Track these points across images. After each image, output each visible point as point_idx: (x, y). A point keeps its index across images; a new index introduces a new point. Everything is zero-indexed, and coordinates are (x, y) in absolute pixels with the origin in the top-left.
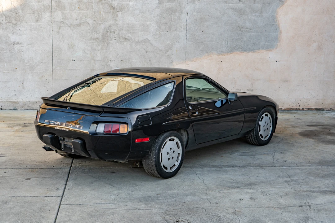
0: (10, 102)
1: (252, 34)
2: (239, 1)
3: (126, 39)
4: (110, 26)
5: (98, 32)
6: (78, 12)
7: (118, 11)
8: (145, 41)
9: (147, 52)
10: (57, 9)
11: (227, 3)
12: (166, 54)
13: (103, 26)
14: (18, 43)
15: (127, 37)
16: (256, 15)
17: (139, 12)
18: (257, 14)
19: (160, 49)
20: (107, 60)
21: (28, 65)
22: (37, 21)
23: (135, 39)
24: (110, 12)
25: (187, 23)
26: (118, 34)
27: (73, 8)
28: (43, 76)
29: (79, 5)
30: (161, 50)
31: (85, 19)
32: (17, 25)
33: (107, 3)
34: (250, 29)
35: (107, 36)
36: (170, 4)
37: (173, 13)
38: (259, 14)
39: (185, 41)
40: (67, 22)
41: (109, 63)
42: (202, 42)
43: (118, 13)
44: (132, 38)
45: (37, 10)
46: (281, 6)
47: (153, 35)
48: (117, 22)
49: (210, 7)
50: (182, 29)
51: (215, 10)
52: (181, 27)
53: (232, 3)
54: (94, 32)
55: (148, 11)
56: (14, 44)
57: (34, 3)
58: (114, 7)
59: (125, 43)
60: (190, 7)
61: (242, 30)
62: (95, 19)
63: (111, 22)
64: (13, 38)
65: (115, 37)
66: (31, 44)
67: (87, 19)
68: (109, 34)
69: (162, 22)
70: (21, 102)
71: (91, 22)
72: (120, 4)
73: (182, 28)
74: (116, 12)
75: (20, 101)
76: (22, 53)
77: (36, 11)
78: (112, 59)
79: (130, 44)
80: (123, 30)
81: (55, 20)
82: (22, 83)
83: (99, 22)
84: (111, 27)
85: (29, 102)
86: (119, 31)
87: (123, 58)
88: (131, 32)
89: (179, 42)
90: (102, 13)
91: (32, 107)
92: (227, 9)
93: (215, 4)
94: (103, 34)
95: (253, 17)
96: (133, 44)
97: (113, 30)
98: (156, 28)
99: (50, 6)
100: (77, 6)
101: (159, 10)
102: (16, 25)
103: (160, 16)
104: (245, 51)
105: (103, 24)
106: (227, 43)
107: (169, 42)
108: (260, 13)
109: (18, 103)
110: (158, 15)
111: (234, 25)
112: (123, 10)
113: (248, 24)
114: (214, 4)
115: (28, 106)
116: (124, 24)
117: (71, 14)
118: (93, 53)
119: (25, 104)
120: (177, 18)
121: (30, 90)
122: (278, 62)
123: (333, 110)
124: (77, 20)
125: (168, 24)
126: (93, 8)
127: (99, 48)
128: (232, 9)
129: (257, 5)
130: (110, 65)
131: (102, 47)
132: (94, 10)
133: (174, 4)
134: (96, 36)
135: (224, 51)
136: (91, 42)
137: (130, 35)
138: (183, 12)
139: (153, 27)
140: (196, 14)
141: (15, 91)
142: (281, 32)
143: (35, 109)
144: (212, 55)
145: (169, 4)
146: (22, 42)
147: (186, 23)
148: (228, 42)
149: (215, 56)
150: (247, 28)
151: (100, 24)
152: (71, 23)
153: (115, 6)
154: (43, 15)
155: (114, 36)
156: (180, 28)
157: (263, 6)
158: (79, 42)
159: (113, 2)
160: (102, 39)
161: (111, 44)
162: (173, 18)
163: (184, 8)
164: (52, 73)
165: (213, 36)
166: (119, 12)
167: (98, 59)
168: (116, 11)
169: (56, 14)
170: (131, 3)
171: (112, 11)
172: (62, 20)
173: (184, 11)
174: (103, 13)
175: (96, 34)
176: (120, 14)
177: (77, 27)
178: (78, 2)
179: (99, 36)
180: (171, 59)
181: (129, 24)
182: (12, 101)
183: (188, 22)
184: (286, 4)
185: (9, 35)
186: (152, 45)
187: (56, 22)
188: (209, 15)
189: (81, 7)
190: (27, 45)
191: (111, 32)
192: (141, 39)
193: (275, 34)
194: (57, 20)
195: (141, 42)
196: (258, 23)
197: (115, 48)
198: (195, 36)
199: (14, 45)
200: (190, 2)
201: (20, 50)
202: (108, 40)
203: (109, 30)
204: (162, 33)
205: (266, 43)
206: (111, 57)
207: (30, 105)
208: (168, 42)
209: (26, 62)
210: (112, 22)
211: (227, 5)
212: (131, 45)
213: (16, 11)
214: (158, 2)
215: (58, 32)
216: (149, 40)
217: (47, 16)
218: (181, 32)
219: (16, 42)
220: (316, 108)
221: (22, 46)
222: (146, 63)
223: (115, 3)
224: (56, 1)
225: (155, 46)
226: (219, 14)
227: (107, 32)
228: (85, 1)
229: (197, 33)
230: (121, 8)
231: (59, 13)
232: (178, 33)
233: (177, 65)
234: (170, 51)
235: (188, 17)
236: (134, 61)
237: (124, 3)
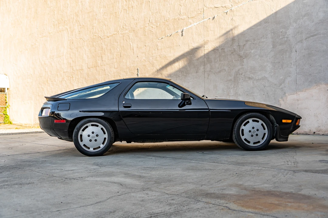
3: (249, 78)
4: (239, 70)
5: (231, 75)
6: (219, 63)
8: (264, 78)
9: (265, 86)
10: (207, 63)
12: (280, 87)
13: (234, 71)
15: (250, 77)
17: (258, 56)
19: (275, 83)
20: (238, 95)
22: (197, 72)
23: (256, 78)
24: (238, 60)
25: (297, 60)
26: (244, 75)
27: (216, 60)
30: (275, 85)
31: (223, 67)
33: (237, 54)
35: (237, 78)
37: (284, 54)
39: (296, 75)
40: (213, 71)
42: (310, 75)
44: (254, 77)
47: (270, 73)
48: (243, 66)
49: (317, 43)
50: (292, 66)
51: (321, 45)
52: (292, 64)
54: (228, 76)
55: (265, 55)
57: (195, 61)
58: (241, 56)
59: (249, 81)
60: (298, 46)
62: (230, 66)
65: (242, 77)
68: (238, 76)
69: (275, 62)
71: (227, 68)
72: (245, 53)
77: (196, 66)
78: (241, 94)
80: (248, 72)
81: (206, 70)
86: (245, 73)
87: (248, 93)
88: (253, 73)
89: (290, 76)
90: (233, 61)
93: (321, 39)
94: (234, 76)
96: (255, 81)
97: (241, 73)
98: (272, 67)
99: (203, 62)
100: (218, 59)
101: (273, 53)
102: (186, 76)
103: (274, 57)
110: (272, 57)
114: (320, 40)
116: (248, 67)
117: (215, 65)
118: (228, 91)
120: (287, 57)
124: (218, 68)
126: (228, 59)
127: (232, 86)
131: (234, 86)
133: (285, 46)
134: (230, 78)
136: (227, 82)
137: (252, 75)
138: (292, 51)
139: (269, 67)
140: (304, 51)
144: (321, 85)
145: (281, 46)
147: (295, 60)
149: (323, 86)
151: (233, 69)
152: (215, 71)
154: (200, 68)
158: (220, 84)
159: (241, 52)
160: (234, 80)
161: (240, 83)
162: (284, 57)
163: (294, 48)
165: (320, 68)
166: (244, 59)
167: (231, 95)
168: (242, 58)
169: (206, 66)
170: (252, 51)
171: (240, 59)
172: (210, 70)
173: (294, 50)
174: (235, 61)
177: (219, 74)
178: (219, 56)
179: (232, 78)
180: (284, 91)
181: (251, 67)
183: (297, 58)
185: (183, 83)
186: (269, 81)
187: (207, 72)
188: (316, 50)
189: (221, 59)
191: (239, 74)
192: (260, 77)
195: (261, 79)
197: (242, 86)
198: (304, 70)
200: (299, 42)
202: (237, 80)
204: (276, 70)
206: (240, 93)
208: (281, 78)
210: (240, 67)
212: (253, 82)
214: (272, 47)
215: (208, 78)
217: (202, 68)
218: (292, 68)
222: (264, 96)
223: (242, 53)
224: (207, 58)
225: (271, 82)
226: (326, 48)
227: (237, 74)
228: (223, 55)
229: (306, 67)
230: (246, 56)
231: (209, 65)
232: (289, 69)
233: (289, 95)
234: (283, 85)
235: (297, 55)
236: (255, 94)
237: (247, 51)
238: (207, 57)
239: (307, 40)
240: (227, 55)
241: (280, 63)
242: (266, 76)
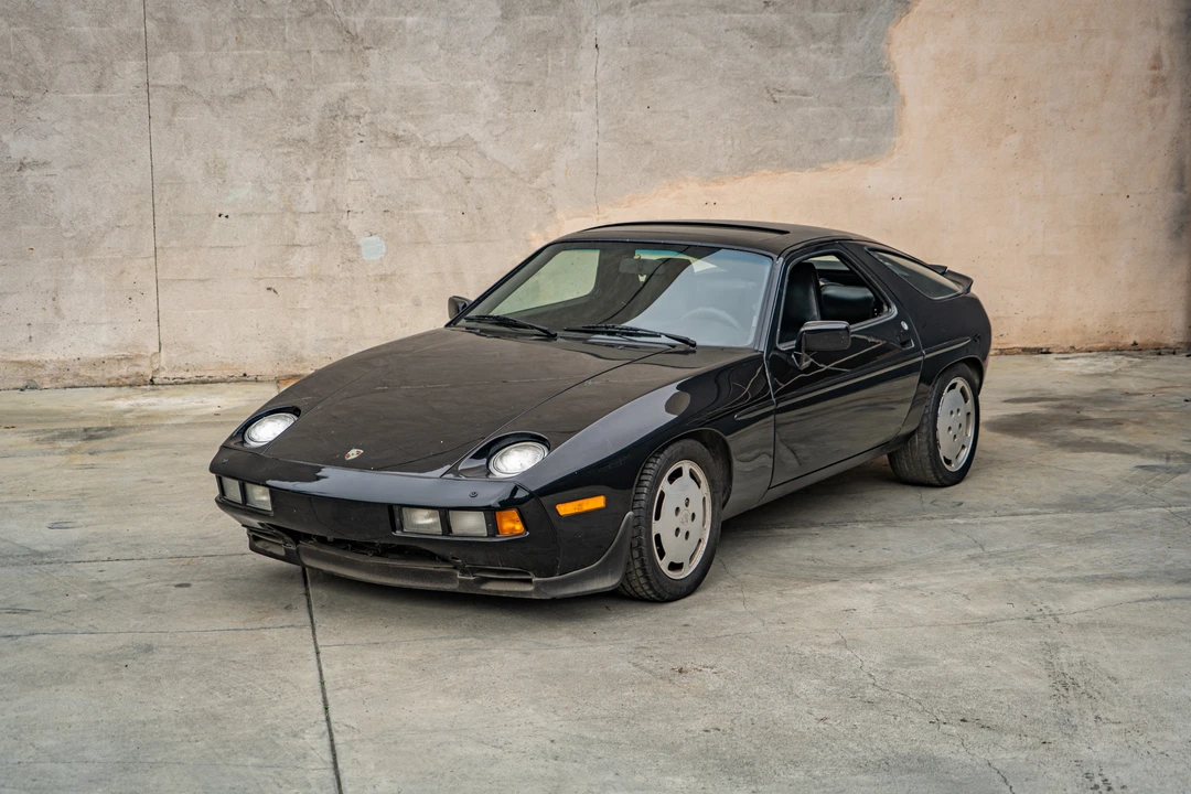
0: (12, 362)
1: (811, 109)
2: (763, 5)
3: (396, 138)
4: (343, 99)
5: (303, 119)
6: (236, 53)
7: (368, 48)
8: (460, 145)
9: (468, 179)
10: (163, 46)
11: (725, 12)
12: (534, 186)
13: (319, 99)
14: (36, 164)
15: (401, 133)
16: (820, 49)
17: (438, 47)
18: (824, 45)
19: (512, 168)
20: (338, 210)
21: (73, 237)
22: (99, 88)
23: (427, 138)
24: (340, 52)
25: (599, 81)
26: (372, 123)
27: (219, 39)
28: (122, 272)
29: (238, 30)
30: (513, 173)
31: (259, 75)
32: (29, 104)
33: (332, 22)
34: (805, 95)
35: (335, 132)
36: (542, 18)
37: (550, 51)
38: (831, 46)
39: (594, 140)
40: (197, 89)
41: (344, 222)
42: (648, 143)
43: (367, 52)
44: (419, 135)
45: (96, 52)
46: (901, 17)
47: (489, 122)
48: (365, 84)
49: (672, 26)
50: (582, 101)
51: (686, 34)
52: (578, 94)
53: (743, 12)
54: (289, 119)
55: (469, 44)
56: (22, 166)
57: (86, 29)
58: (354, 33)
59: (395, 154)
60: (604, 29)
61: (777, 97)
62: (294, 75)
63: (348, 83)
64: (18, 147)
65: (362, 132)
66: (78, 167)
67: (265, 75)
68: (339, 124)
69: (514, 79)
70: (51, 361)
71: (279, 86)
72: (375, 22)
73: (582, 98)
74: (360, 50)
75: (47, 359)
76: (51, 196)
77: (93, 56)
78: (354, 208)
79: (411, 157)
80: (385, 109)
81: (160, 83)
82: (54, 299)
83: (307, 86)
84: (347, 102)
85: (77, 362)
86: (374, 113)
87: (391, 202)
88: (412, 117)
89: (572, 144)
90: (314, 53)
91: (90, 378)
92: (727, 30)
93: (687, 14)
94: (321, 124)
95: (813, 56)
96: (422, 155)
97: (353, 112)
98: (496, 99)
99: (139, 38)
100: (231, 34)
101: (504, 39)
102: (26, 101)
103: (509, 57)
104: (791, 166)
105: (318, 89)
106: (729, 142)
107: (541, 146)
108: (834, 43)
109: (43, 367)
110: (501, 57)
111: (753, 82)
112: (384, 44)
113: (796, 79)
114: (684, 17)
115: (77, 375)
116: (390, 91)
117: (211, 61)
118: (289, 190)
119: (64, 368)
120: (563, 63)
121: (82, 321)
122: (897, 199)
123: (1078, 351)
124: (231, 79)
125: (537, 84)
126: (285, 40)
127: (310, 172)
128: (744, 29)
129: (822, 15)
130: (346, 227)
131: (319, 169)
132: (287, 46)
133: (553, 18)
134: (297, 131)
135: (722, 169)
136: (280, 150)
137: (411, 126)
138: (583, 45)
139: (486, 96)
140: (626, 49)
141: (29, 325)
142: (903, 103)
143: (98, 383)
144: (684, 185)
145: (536, 18)
146: (49, 160)
147: (593, 82)
148: (733, 139)
149: (692, 188)
150: (794, 92)
151: (310, 92)
152: (212, 92)
153: (358, 30)
154: (117, 68)
155: (356, 131)
156: (576, 97)
157: (843, 17)
158: (241, 156)
159: (352, 18)
160: (317, 141)
161: (348, 158)
162: (550, 65)
163: (587, 31)
164: (153, 260)
165: (683, 120)
166: (371, 51)
167: (306, 210)
168: (361, 47)
169: (160, 60)
170: (410, 20)
171: (347, 48)
172: (181, 82)
173: (588, 40)
174: (320, 55)
175: (299, 126)
176: (374, 56)
177: (234, 105)
178: (235, 21)
179: (309, 130)
180: (549, 202)
181: (405, 90)
182: (19, 359)
183: (600, 75)
184: (916, 9)
185: (5, 137)
186: (485, 157)
187: (161, 89)
188: (670, 52)
189: (244, 36)
190: (65, 169)
191: (346, 118)
192: (447, 138)
193: (883, 108)
194: (164, 83)
195: (450, 147)
196: (828, 75)
197: (360, 170)
198: (627, 122)
199: (20, 170)
200: (607, 11)
201: (45, 188)
202: (337, 143)
203: (339, 113)
204: (516, 115)
205: (858, 140)
206: (350, 201)
207: (82, 372)
208: (538, 146)
209: (63, 225)
210: (351, 85)
211: (727, 16)
212: (415, 159)
213: (26, 55)
214: (500, 13)
215: (170, 123)
216: (476, 139)
217: (129, 71)
218: (581, 110)
219: (29, 160)
220: (1023, 346)
221: (50, 171)
222: (465, 219)
223: (358, 21)
224: (160, 20)
225: (494, 161)
226: (702, 48)
227: (335, 117)
228: (258, 16)
229: (633, 113)
230: (380, 38)
231: (173, 58)
232: (569, 114)
233: (568, 218)
234: (544, 174)
235: (601, 61)
236: (426, 210)
237: (386, 18)
238: (160, 15)
239: (638, 7)
240: (281, 20)
241: (530, 84)
242: (472, 136)
